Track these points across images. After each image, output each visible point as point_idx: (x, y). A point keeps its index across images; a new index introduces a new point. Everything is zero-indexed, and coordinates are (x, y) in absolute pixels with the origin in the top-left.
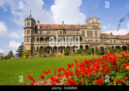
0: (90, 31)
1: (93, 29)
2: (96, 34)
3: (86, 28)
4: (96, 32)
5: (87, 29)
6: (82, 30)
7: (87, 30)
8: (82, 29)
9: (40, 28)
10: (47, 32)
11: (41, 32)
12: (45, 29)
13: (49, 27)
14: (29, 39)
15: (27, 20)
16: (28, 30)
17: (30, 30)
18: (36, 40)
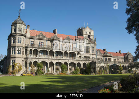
0: (87, 45)
1: (90, 43)
2: (93, 50)
4: (93, 47)
8: (79, 42)
9: (31, 36)
10: (40, 42)
11: (31, 41)
12: (37, 38)
13: (41, 36)
14: (20, 51)
15: (17, 24)
16: (18, 38)
17: (21, 38)
18: (28, 52)
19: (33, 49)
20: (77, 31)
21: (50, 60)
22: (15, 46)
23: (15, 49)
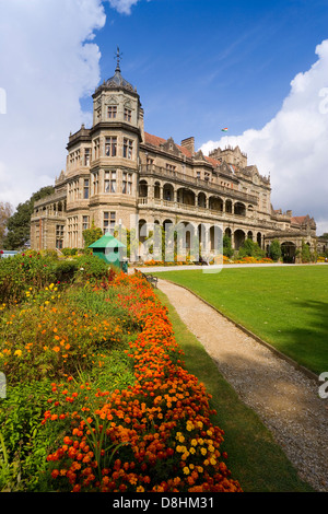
0: (256, 190)
1: (261, 186)
5: (251, 183)
7: (251, 186)
9: (147, 144)
10: (167, 165)
11: (147, 160)
12: (162, 150)
13: (171, 149)
14: (130, 183)
15: (121, 92)
16: (125, 140)
17: (131, 142)
18: (151, 191)
19: (162, 183)
22: (117, 167)
23: (118, 176)
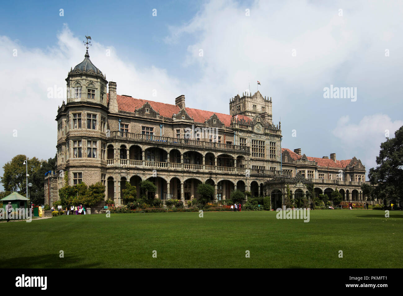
0: (259, 139)
1: (266, 134)
2: (273, 151)
3: (250, 129)
4: (273, 143)
5: (251, 132)
6: (240, 134)
7: (252, 135)
8: (241, 131)
9: (121, 112)
10: (143, 128)
11: (122, 125)
12: (137, 116)
13: (147, 112)
14: (96, 149)
15: (84, 77)
16: (89, 115)
17: (95, 116)
18: (117, 153)
19: (128, 146)
20: (231, 103)
21: (171, 174)
22: (82, 137)
23: (84, 145)
